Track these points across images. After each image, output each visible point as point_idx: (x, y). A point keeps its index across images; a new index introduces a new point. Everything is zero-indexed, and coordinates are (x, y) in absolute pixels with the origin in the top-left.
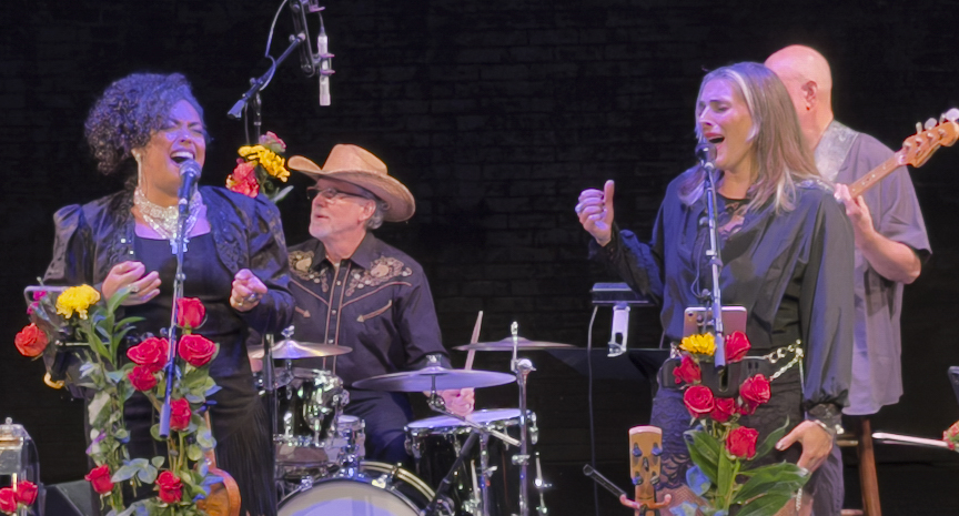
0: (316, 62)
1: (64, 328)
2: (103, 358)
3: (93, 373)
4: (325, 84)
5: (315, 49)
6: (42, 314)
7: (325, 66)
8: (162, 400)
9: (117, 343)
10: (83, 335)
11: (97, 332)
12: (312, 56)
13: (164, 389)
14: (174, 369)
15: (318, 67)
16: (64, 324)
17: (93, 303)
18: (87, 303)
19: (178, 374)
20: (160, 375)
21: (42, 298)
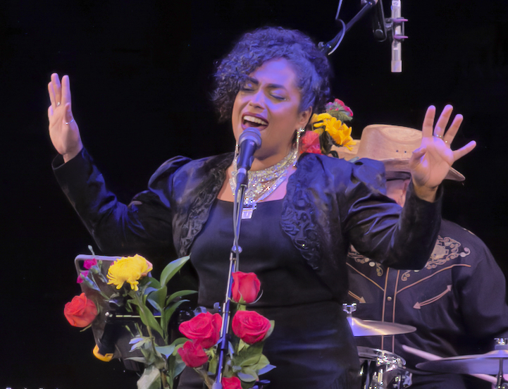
0: (388, 26)
1: (114, 299)
2: (155, 332)
3: (143, 346)
4: (397, 49)
5: (388, 13)
6: (92, 284)
7: (398, 31)
8: (214, 377)
9: (168, 316)
10: (135, 308)
11: (148, 305)
12: (384, 20)
13: (215, 367)
14: (227, 345)
15: (391, 32)
16: (114, 295)
17: (146, 274)
18: (139, 274)
19: (231, 351)
20: (211, 352)
21: (92, 267)
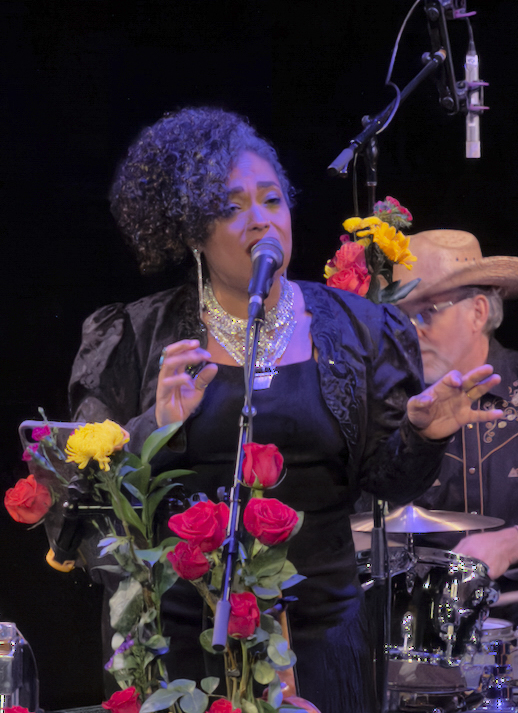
0: (461, 93)
1: (75, 483)
2: (133, 530)
3: (117, 550)
4: (473, 125)
5: (461, 74)
6: (44, 462)
7: (475, 99)
8: (218, 593)
9: (153, 508)
10: (105, 495)
11: (124, 490)
12: (455, 84)
13: (220, 579)
14: (236, 546)
15: (464, 101)
16: (75, 478)
17: (120, 447)
18: (110, 448)
19: (243, 555)
20: (215, 557)
21: (44, 438)
